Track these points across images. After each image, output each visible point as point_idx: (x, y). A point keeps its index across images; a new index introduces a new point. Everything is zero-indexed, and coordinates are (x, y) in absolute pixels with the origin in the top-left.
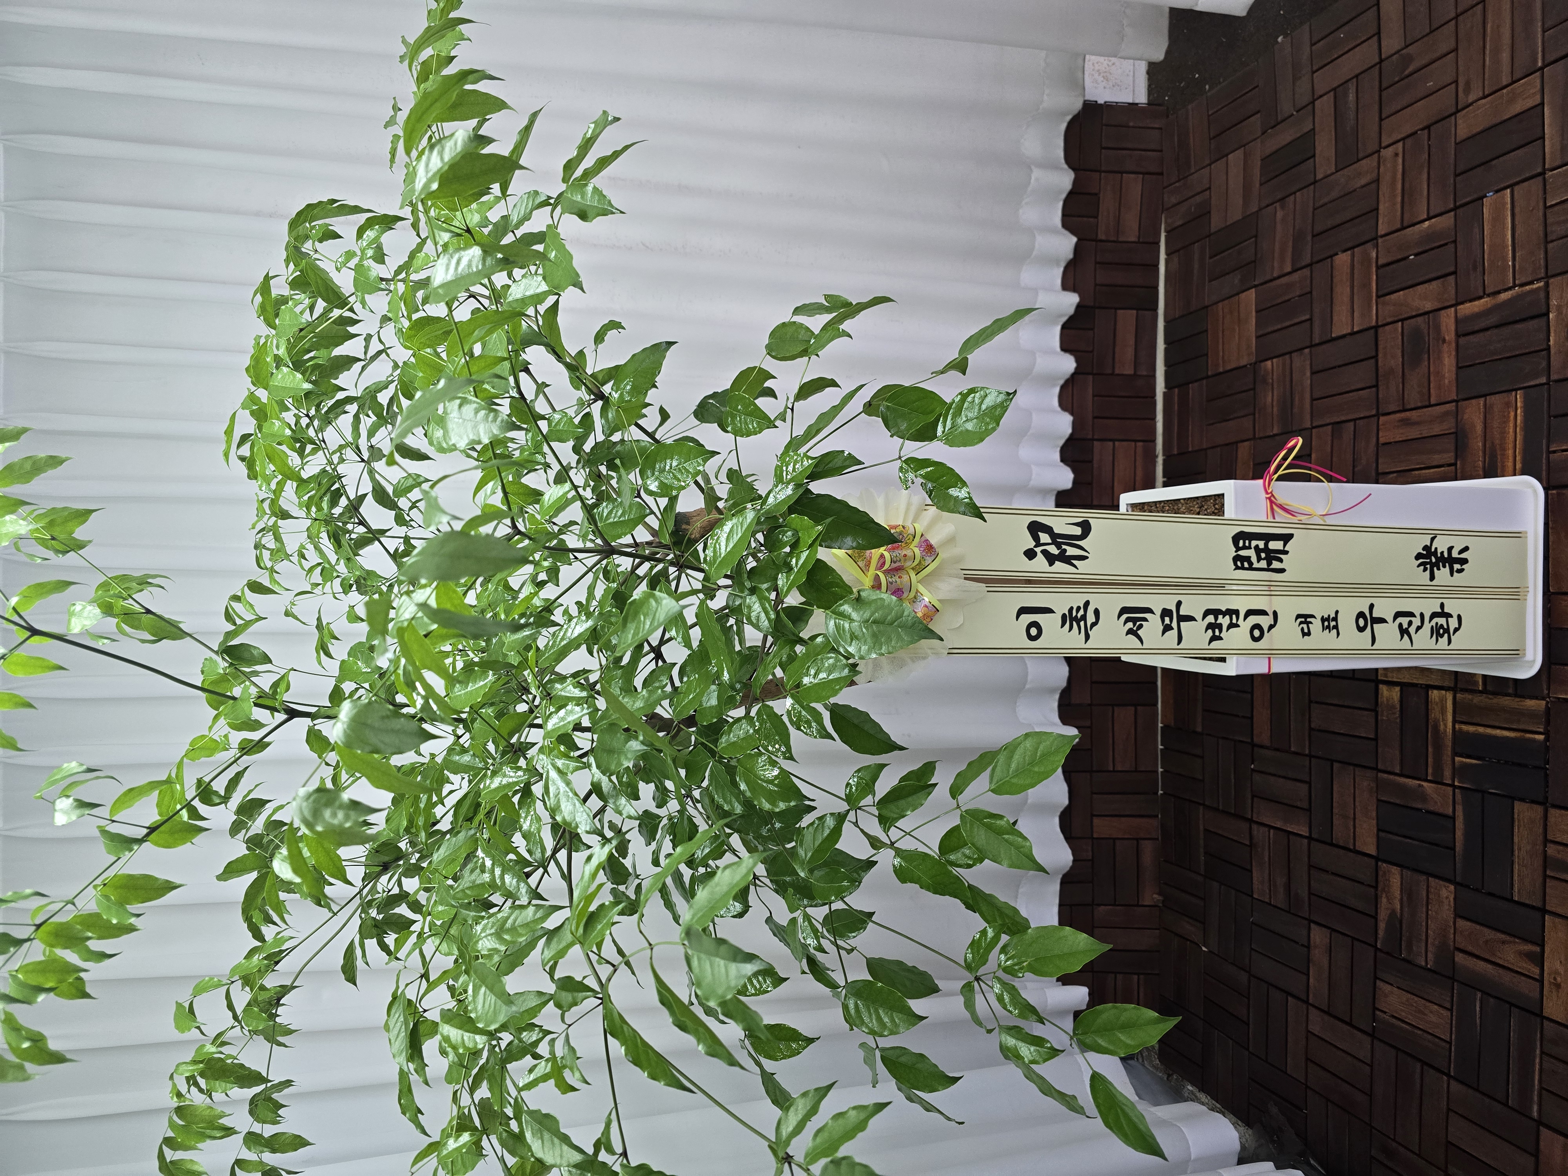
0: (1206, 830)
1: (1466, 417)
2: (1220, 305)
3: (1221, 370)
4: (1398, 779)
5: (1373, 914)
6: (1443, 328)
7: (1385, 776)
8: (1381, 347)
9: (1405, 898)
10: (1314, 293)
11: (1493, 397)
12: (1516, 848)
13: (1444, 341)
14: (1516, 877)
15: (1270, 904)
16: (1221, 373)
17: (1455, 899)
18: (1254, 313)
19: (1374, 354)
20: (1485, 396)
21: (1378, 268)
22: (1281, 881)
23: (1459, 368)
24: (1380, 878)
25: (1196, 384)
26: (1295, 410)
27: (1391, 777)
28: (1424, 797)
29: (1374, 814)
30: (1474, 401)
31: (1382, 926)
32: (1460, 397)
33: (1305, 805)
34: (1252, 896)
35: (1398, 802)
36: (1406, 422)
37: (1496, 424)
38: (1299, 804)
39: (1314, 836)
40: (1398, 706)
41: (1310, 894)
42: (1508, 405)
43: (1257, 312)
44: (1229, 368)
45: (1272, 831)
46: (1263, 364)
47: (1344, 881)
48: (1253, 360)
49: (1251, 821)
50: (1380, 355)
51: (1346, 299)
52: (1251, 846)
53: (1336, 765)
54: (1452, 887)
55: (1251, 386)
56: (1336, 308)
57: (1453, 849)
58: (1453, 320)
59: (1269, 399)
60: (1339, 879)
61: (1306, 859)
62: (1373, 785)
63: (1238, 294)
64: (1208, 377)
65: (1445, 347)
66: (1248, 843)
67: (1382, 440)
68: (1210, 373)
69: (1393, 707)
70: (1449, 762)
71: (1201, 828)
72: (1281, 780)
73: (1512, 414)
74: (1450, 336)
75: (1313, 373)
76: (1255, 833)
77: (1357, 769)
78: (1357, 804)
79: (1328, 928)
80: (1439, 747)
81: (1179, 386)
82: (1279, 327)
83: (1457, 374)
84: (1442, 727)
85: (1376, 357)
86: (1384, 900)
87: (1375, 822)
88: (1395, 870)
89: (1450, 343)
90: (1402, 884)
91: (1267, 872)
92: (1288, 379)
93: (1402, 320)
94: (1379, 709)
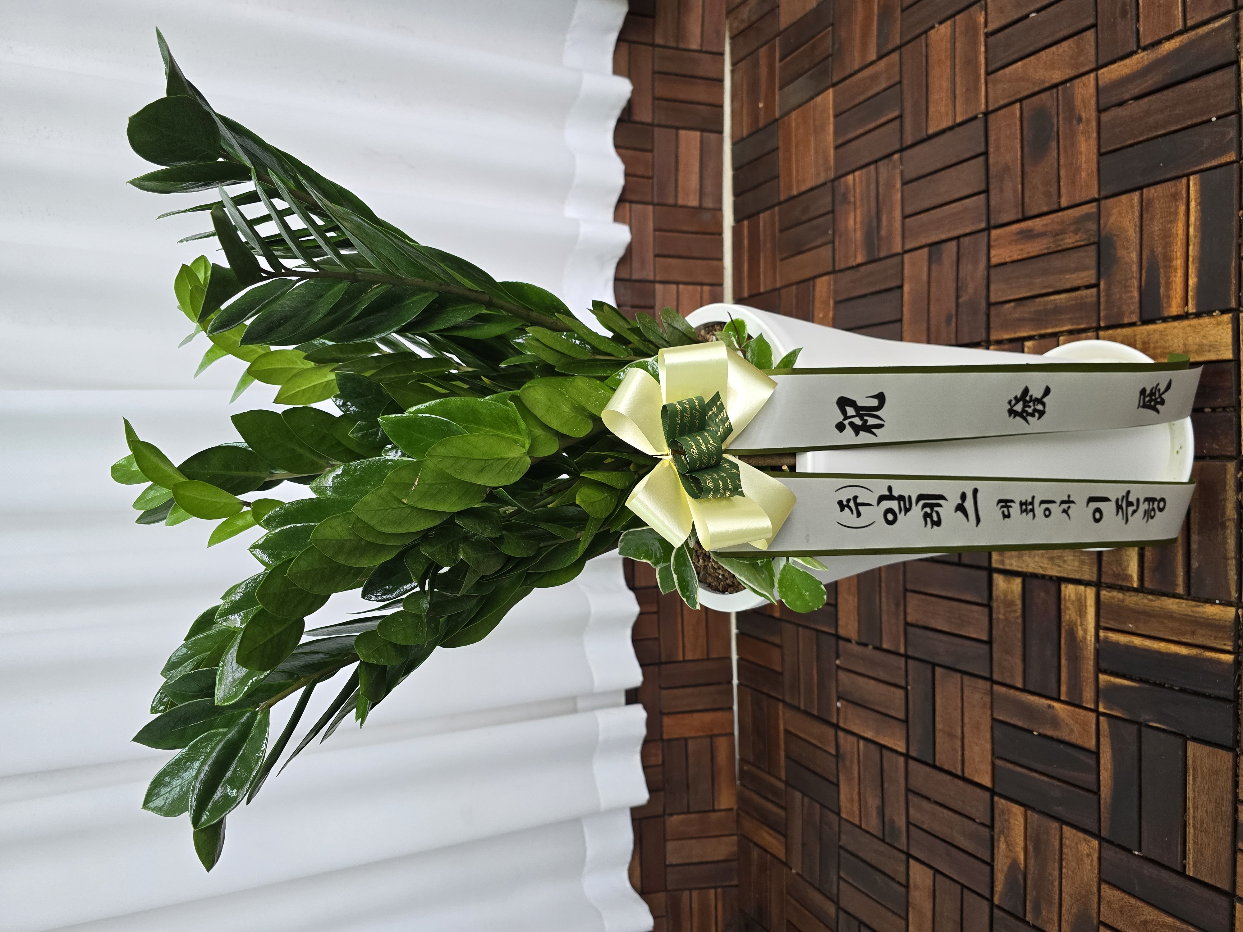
0: (787, 731)
1: (1111, 220)
2: (794, 115)
3: (795, 192)
4: (1018, 693)
5: (988, 859)
6: (1078, 103)
7: (1003, 690)
8: (992, 138)
9: (1030, 847)
10: (905, 82)
11: (1152, 189)
12: (1190, 804)
13: (1080, 120)
14: (1190, 844)
15: (860, 827)
16: (794, 197)
17: (1100, 858)
18: (832, 119)
19: (982, 149)
20: (1141, 188)
21: (987, 35)
22: (873, 802)
23: (1100, 154)
24: (997, 817)
25: (767, 213)
26: (883, 232)
27: (1012, 692)
28: (1055, 722)
29: (988, 736)
30: (1124, 198)
31: (1000, 878)
32: (1103, 194)
33: (902, 716)
34: (838, 814)
35: (1020, 724)
36: (1029, 235)
37: (1157, 226)
38: (893, 713)
39: (913, 753)
40: (1019, 603)
41: (908, 823)
42: (1175, 197)
43: (836, 116)
44: (804, 188)
45: (862, 742)
46: (843, 180)
47: (950, 813)
48: (832, 176)
49: (837, 727)
50: (991, 150)
51: (946, 84)
52: (837, 756)
53: (938, 670)
54: (1095, 843)
55: (830, 208)
56: (934, 96)
57: (1097, 793)
58: (1092, 90)
59: (851, 222)
60: (945, 811)
61: (902, 781)
62: (988, 699)
63: (812, 98)
64: (780, 203)
65: (1081, 127)
66: (833, 752)
67: (994, 261)
68: (782, 198)
69: (1012, 603)
70: (1091, 681)
71: (782, 727)
72: (872, 682)
73: (1182, 209)
74: (1089, 113)
75: (904, 184)
76: (842, 741)
77: (966, 678)
78: (966, 720)
79: (931, 867)
80: (1075, 659)
81: (749, 217)
82: (861, 131)
83: (1099, 163)
84: (1080, 633)
85: (986, 153)
86: (1002, 845)
87: (988, 746)
88: (1017, 810)
89: (1088, 121)
90: (1026, 828)
91: (857, 790)
92: (873, 194)
93: (1020, 100)
94: (995, 605)
